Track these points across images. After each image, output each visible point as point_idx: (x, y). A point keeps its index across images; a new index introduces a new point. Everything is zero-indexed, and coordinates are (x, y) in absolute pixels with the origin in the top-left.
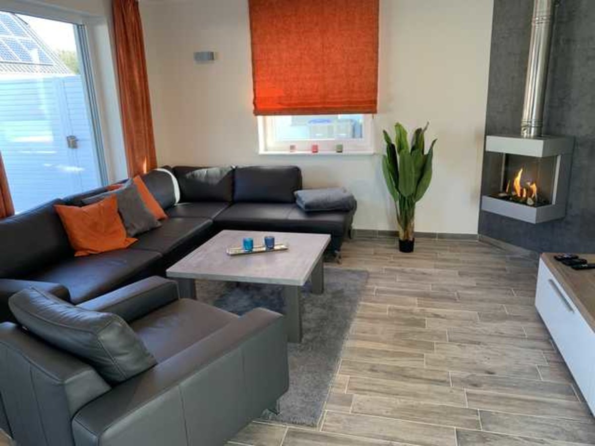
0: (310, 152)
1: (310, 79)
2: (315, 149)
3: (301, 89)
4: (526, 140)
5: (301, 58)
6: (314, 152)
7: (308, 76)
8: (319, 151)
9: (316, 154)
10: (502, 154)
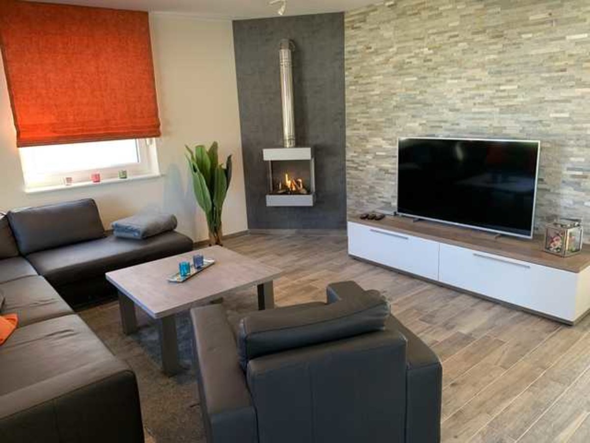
0: (91, 183)
1: (88, 104)
2: (97, 178)
3: (78, 115)
4: (289, 149)
5: (74, 81)
6: (95, 182)
7: (85, 101)
8: (101, 180)
9: (98, 183)
10: (268, 161)
